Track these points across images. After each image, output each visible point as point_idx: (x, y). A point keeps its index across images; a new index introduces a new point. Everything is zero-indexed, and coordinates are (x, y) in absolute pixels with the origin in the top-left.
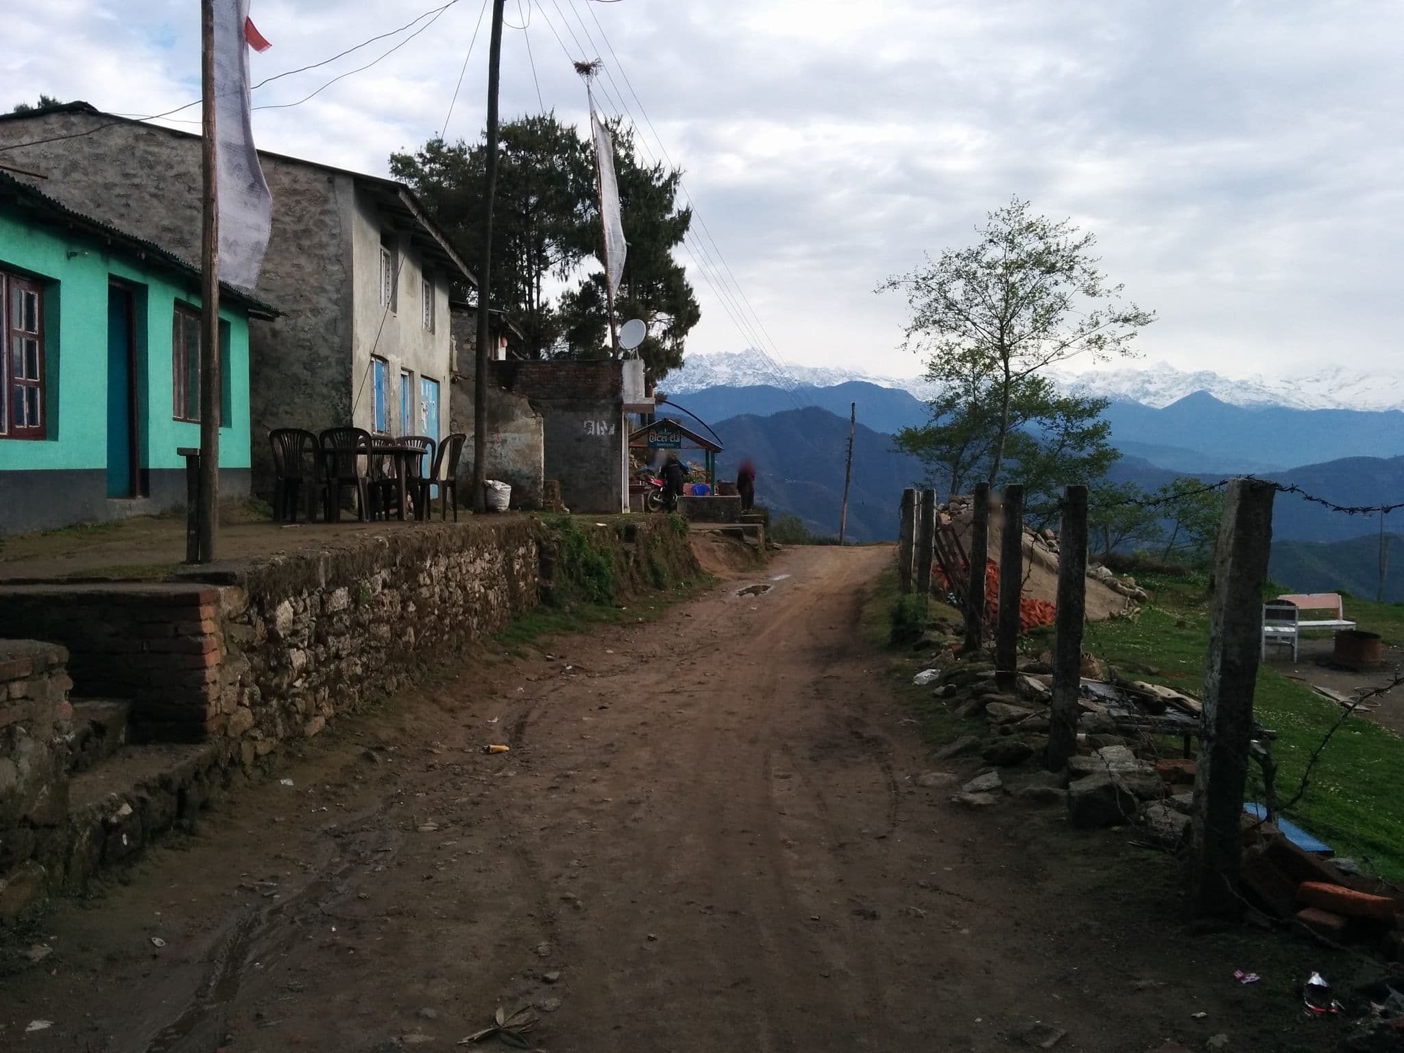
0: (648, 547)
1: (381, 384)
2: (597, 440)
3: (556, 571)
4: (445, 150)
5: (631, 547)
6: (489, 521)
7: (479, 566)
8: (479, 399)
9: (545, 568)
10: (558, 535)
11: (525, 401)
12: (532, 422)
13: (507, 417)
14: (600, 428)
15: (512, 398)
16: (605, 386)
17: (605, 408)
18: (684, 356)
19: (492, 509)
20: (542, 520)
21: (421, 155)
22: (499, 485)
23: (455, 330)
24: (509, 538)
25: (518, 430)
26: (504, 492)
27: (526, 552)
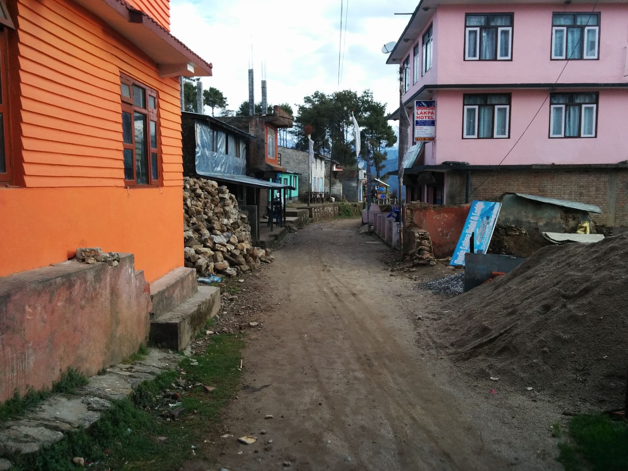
0: (359, 209)
1: (315, 181)
2: (354, 187)
3: (341, 211)
4: (319, 94)
5: (355, 208)
6: (332, 203)
7: (330, 209)
8: (330, 180)
9: (339, 210)
10: (342, 205)
11: (338, 181)
12: (340, 185)
13: (335, 184)
14: (354, 184)
15: (336, 180)
16: (355, 176)
17: (355, 180)
18: (387, 157)
19: (332, 202)
20: (339, 203)
21: (312, 96)
22: (333, 198)
23: (325, 167)
24: (334, 206)
25: (337, 186)
26: (333, 199)
27: (336, 208)
